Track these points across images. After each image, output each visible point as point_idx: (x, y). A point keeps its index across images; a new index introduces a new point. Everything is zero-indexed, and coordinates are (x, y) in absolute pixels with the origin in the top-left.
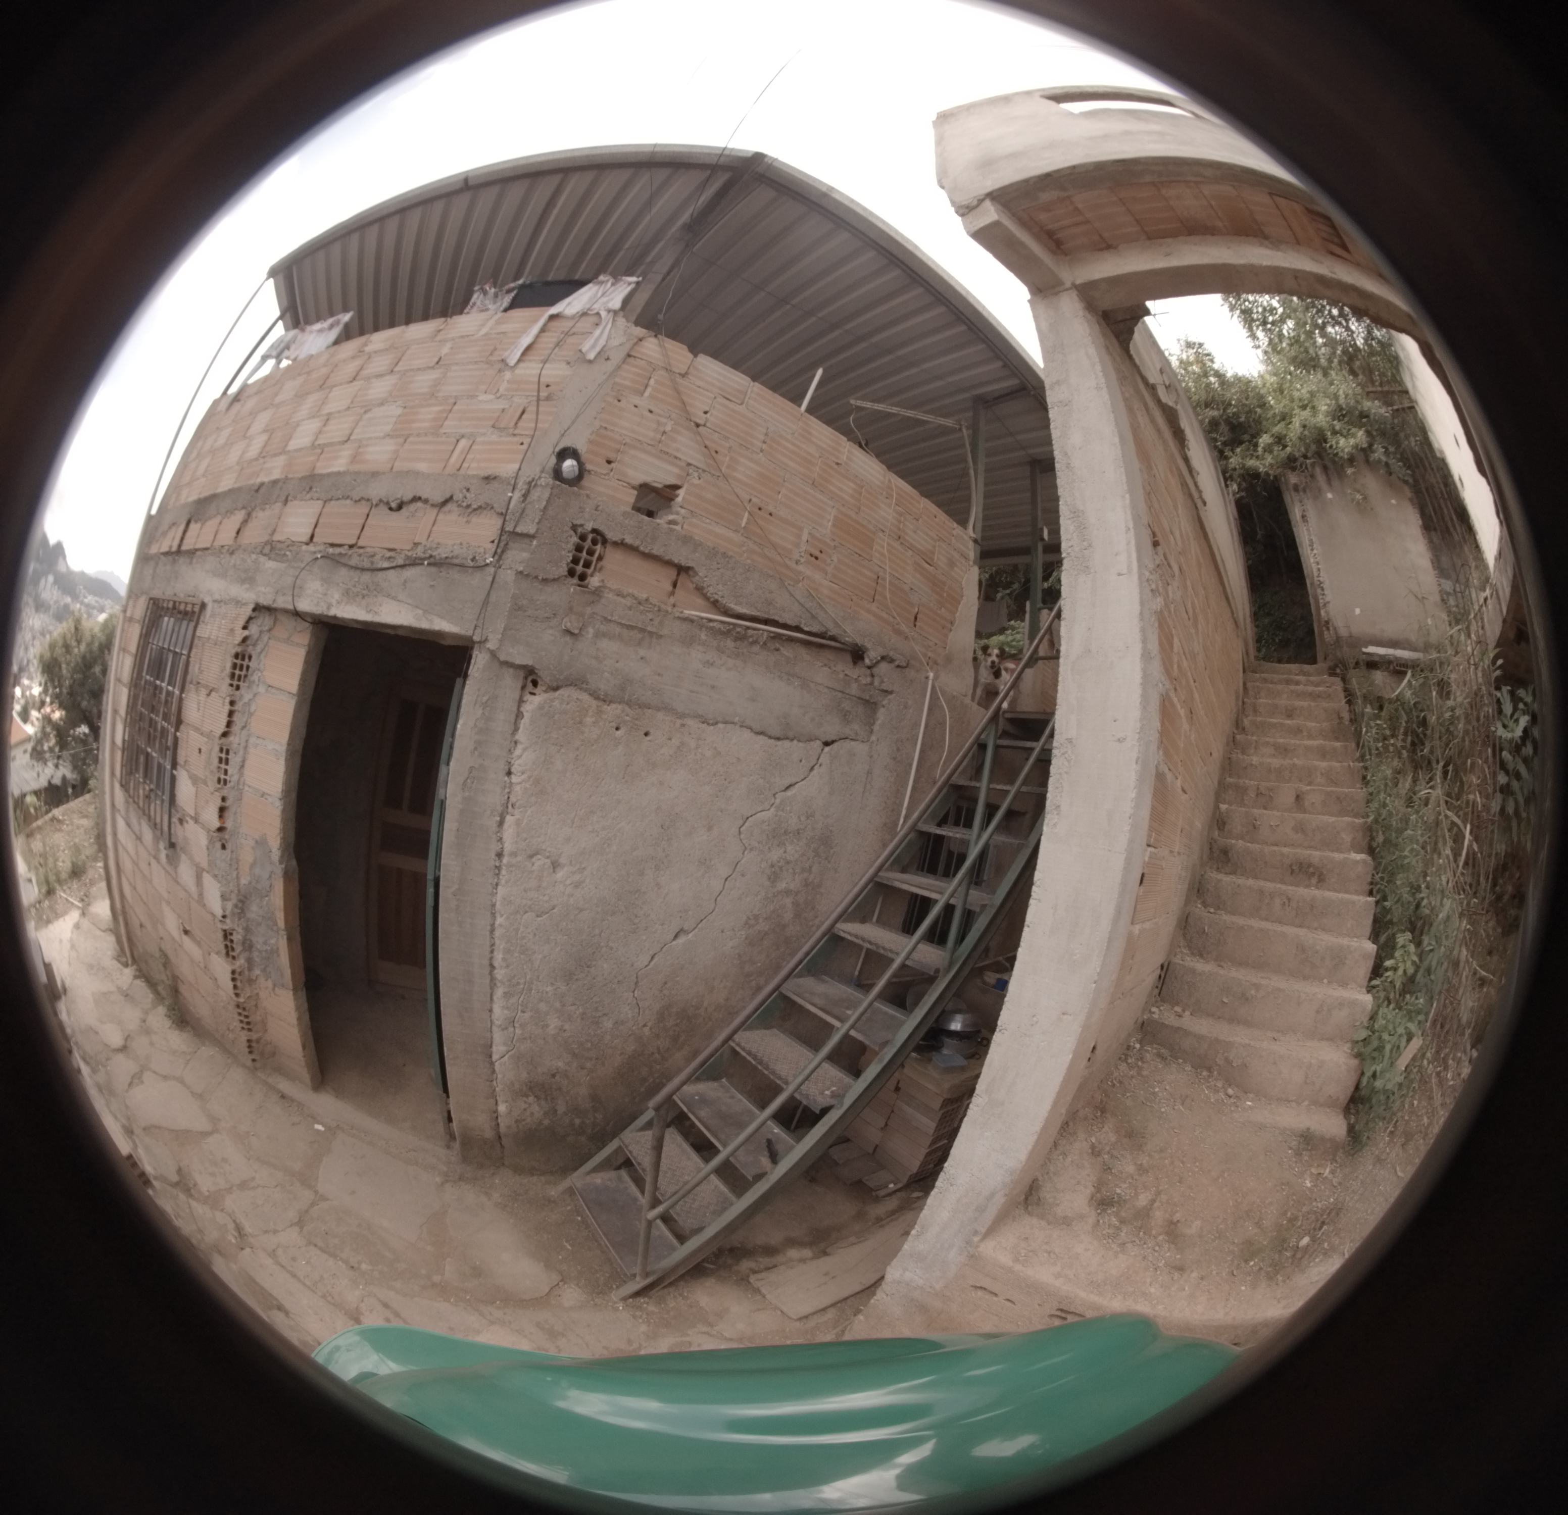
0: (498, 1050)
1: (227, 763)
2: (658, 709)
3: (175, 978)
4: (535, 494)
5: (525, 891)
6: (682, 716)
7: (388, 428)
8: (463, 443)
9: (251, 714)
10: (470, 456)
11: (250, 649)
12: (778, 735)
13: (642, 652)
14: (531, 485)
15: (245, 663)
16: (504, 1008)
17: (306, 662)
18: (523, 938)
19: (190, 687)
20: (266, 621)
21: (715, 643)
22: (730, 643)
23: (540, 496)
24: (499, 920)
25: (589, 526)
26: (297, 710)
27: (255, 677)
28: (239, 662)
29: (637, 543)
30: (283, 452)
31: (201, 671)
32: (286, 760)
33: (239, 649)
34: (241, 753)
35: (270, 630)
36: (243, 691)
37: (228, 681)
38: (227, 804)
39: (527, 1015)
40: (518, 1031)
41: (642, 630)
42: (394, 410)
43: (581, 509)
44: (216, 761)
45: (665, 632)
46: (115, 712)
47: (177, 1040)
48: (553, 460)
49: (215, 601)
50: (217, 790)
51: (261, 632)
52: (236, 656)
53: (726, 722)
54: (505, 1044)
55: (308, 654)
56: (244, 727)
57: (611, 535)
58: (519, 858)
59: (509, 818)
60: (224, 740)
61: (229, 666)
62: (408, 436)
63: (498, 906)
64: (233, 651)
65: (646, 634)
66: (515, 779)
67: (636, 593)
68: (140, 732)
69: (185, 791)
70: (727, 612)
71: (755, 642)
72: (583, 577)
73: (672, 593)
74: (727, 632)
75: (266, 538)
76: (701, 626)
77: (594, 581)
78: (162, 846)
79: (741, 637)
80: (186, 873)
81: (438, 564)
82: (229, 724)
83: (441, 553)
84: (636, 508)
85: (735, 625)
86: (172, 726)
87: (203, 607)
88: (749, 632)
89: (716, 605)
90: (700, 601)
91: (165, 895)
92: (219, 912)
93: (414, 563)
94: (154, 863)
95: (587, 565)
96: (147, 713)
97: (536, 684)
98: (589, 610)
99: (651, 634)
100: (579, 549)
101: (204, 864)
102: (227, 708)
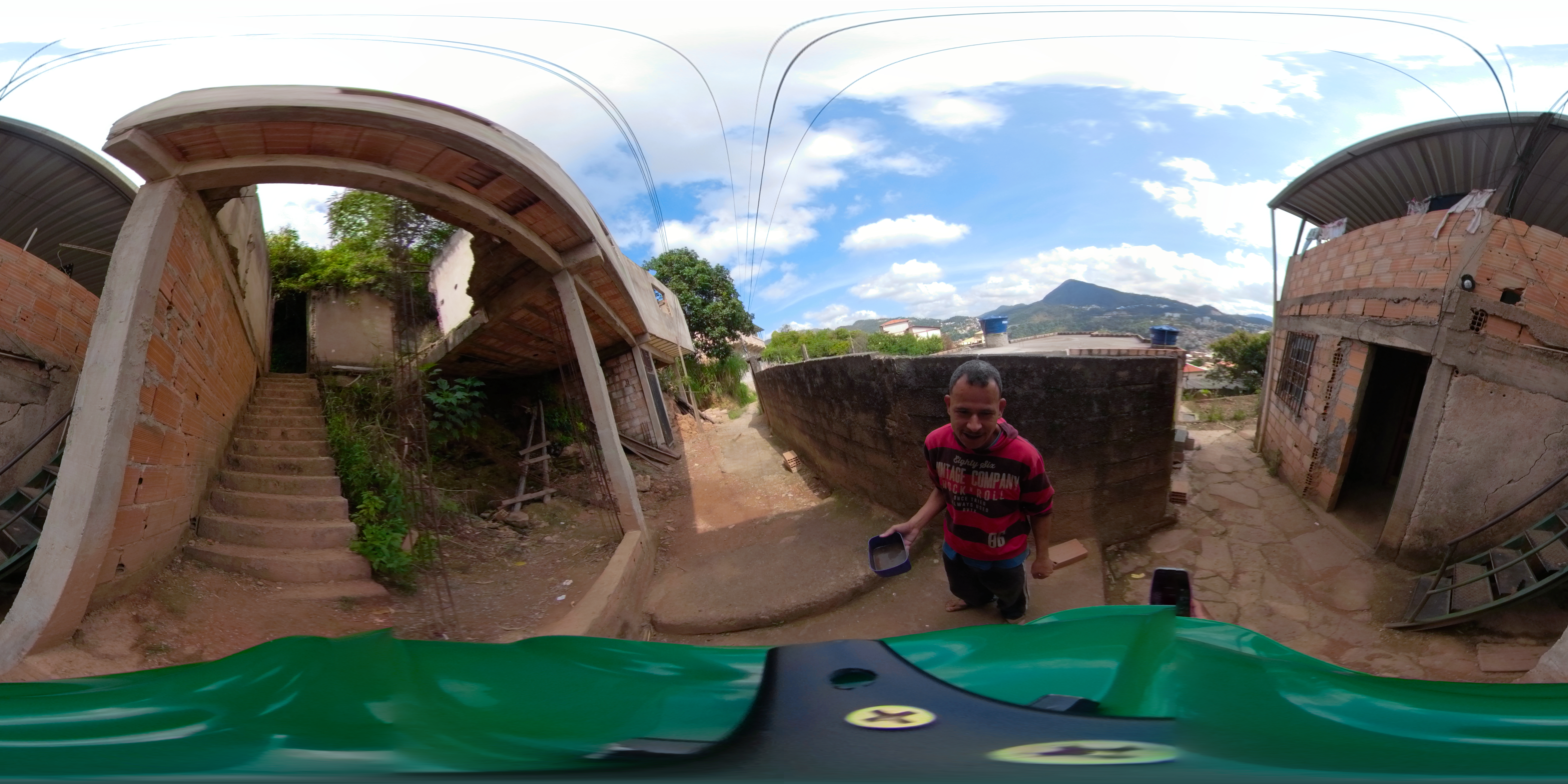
0: (1415, 513)
1: (1330, 391)
2: (1510, 386)
3: (1280, 460)
4: (1454, 296)
6: (1521, 389)
7: (1388, 268)
8: (1422, 274)
9: (1343, 376)
10: (1426, 280)
11: (1342, 353)
13: (1503, 361)
14: (1452, 292)
15: (1340, 357)
16: (1424, 497)
17: (1367, 359)
18: (1439, 471)
20: (1348, 343)
21: (1538, 358)
22: (1545, 359)
23: (1456, 296)
24: (1431, 462)
25: (1479, 308)
26: (1363, 375)
27: (1344, 363)
28: (1336, 356)
29: (1501, 315)
30: (1341, 278)
32: (1358, 392)
33: (1336, 352)
34: (1337, 389)
36: (1339, 367)
37: (1332, 363)
38: (1329, 405)
39: (1433, 502)
40: (1426, 508)
41: (1503, 352)
42: (1387, 261)
43: (1475, 301)
44: (1325, 390)
45: (1514, 353)
47: (1269, 480)
48: (1460, 281)
49: (1323, 334)
50: (1325, 400)
51: (1348, 347)
53: (1541, 393)
54: (1419, 512)
55: (1368, 356)
57: (1489, 312)
58: (1444, 440)
59: (1442, 424)
60: (1330, 383)
61: (1332, 358)
62: (1397, 272)
63: (1431, 457)
64: (1334, 353)
65: (1505, 354)
66: (1446, 409)
67: (1501, 336)
68: (1288, 376)
69: (1310, 399)
70: (1544, 345)
71: (1557, 358)
72: (1478, 330)
73: (1519, 336)
74: (1544, 354)
75: (1342, 313)
76: (1531, 351)
77: (1482, 331)
78: (1294, 416)
79: (1550, 356)
80: (1303, 426)
81: (1417, 324)
82: (1332, 378)
83: (1418, 320)
84: (1502, 300)
85: (1547, 351)
86: (1305, 376)
87: (1317, 336)
88: (1554, 354)
89: (1539, 342)
90: (1532, 340)
91: (1290, 433)
92: (1315, 441)
93: (1407, 324)
94: (1288, 421)
95: (1479, 325)
96: (1292, 371)
97: (1457, 372)
98: (1480, 343)
99: (1508, 354)
100: (1475, 318)
101: (1314, 424)
102: (1332, 372)
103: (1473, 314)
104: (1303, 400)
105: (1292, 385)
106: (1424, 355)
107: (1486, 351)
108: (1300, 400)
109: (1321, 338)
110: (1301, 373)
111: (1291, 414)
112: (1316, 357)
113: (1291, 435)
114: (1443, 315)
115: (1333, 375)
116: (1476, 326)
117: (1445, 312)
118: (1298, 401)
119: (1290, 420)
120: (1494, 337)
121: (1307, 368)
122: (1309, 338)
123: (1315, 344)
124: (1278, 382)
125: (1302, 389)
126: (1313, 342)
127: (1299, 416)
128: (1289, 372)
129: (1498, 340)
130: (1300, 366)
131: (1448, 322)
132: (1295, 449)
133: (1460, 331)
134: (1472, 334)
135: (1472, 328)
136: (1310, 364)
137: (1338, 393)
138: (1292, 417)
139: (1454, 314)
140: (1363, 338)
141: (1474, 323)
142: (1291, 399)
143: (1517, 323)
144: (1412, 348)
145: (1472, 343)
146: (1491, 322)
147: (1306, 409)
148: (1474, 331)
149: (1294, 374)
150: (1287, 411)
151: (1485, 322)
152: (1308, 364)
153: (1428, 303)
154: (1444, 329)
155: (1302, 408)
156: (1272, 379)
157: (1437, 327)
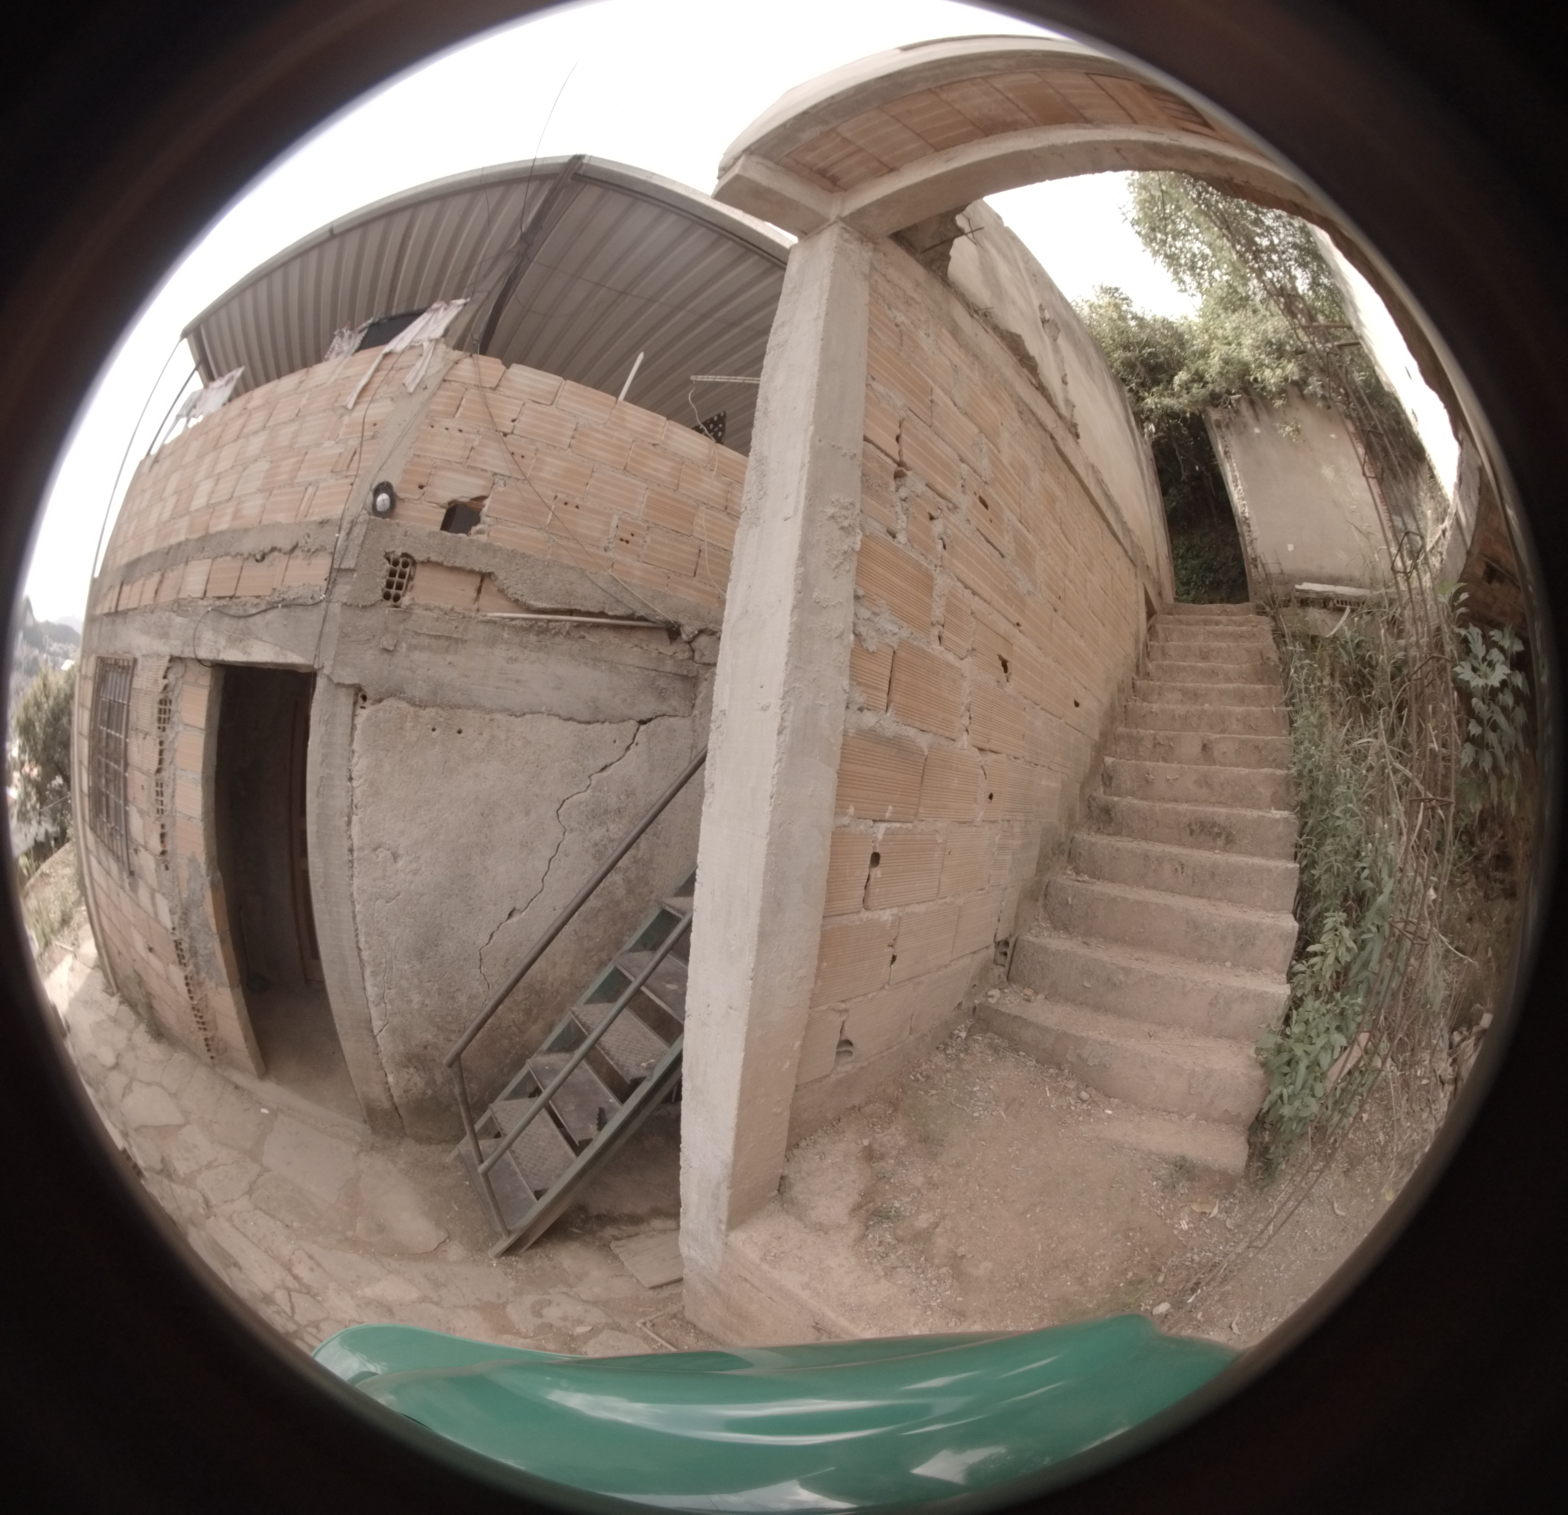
0: (377, 1024)
1: (162, 795)
2: (468, 708)
3: (148, 995)
4: (356, 531)
5: (374, 880)
6: (491, 711)
7: (258, 484)
8: (310, 490)
9: (175, 750)
10: (315, 502)
11: (170, 695)
12: (587, 718)
13: (450, 658)
14: (353, 524)
15: (167, 708)
16: (374, 985)
17: (210, 701)
18: (378, 922)
19: (132, 733)
20: (178, 669)
21: (521, 641)
22: (536, 638)
23: (359, 532)
24: (358, 907)
25: (400, 552)
26: (207, 743)
27: (175, 719)
28: (162, 707)
29: (441, 559)
30: (188, 512)
31: (138, 718)
32: (203, 786)
33: (162, 696)
34: (171, 785)
35: (183, 676)
36: (168, 731)
37: (157, 725)
38: (166, 830)
39: (393, 992)
40: (389, 1007)
41: (448, 638)
42: (263, 466)
43: (394, 538)
44: (154, 795)
45: (472, 636)
46: (80, 762)
47: (156, 1051)
48: (370, 497)
49: (144, 656)
50: (157, 819)
51: (177, 679)
52: (161, 702)
53: (533, 712)
54: (381, 1019)
55: (210, 693)
56: (171, 763)
57: (419, 556)
58: (366, 852)
59: (354, 818)
60: (159, 776)
61: (156, 711)
62: (273, 489)
63: (355, 895)
64: (158, 699)
65: (453, 642)
66: (355, 783)
67: (442, 605)
68: (100, 777)
69: (136, 823)
70: (529, 609)
71: (558, 633)
72: (397, 598)
73: (477, 599)
74: (529, 628)
75: (173, 597)
76: (503, 626)
77: (405, 601)
78: (125, 875)
79: (543, 631)
80: (144, 895)
81: (288, 605)
82: (161, 761)
83: (291, 595)
84: (446, 526)
85: (536, 620)
86: (121, 769)
87: (135, 661)
88: (552, 625)
89: (518, 604)
90: (503, 602)
91: (132, 919)
92: (169, 925)
93: (272, 606)
94: (121, 891)
95: (399, 587)
96: (103, 760)
97: (364, 698)
98: (402, 627)
99: (457, 640)
100: (392, 574)
101: (155, 886)
102: (158, 747)
103: (388, 566)
104: (127, 831)
105: (107, 797)
106: (303, 671)
107: (414, 641)
108: (123, 832)
109: (139, 666)
110: (117, 762)
111: (121, 871)
112: (133, 716)
113: (135, 926)
114: (336, 574)
115: (161, 752)
116: (393, 591)
117: (339, 570)
118: (121, 835)
119: (122, 888)
120: (427, 608)
121: (122, 746)
122: (124, 668)
123: (131, 681)
124: (89, 796)
125: (122, 802)
126: (129, 678)
127: (132, 873)
128: (99, 762)
129: (435, 614)
130: (112, 745)
131: (343, 590)
132: (152, 958)
133: (364, 607)
134: (387, 606)
135: (387, 596)
136: (126, 737)
137: (173, 797)
138: (122, 880)
139: (351, 571)
140: (203, 654)
141: (389, 585)
142: (111, 835)
143: (472, 572)
144: (281, 660)
145: (387, 629)
146: (422, 578)
147: (136, 851)
148: (390, 602)
149: (107, 766)
150: (114, 868)
151: (411, 578)
152: (122, 737)
153: (312, 553)
154: (336, 608)
155: (131, 851)
156: (81, 790)
157: (324, 605)
